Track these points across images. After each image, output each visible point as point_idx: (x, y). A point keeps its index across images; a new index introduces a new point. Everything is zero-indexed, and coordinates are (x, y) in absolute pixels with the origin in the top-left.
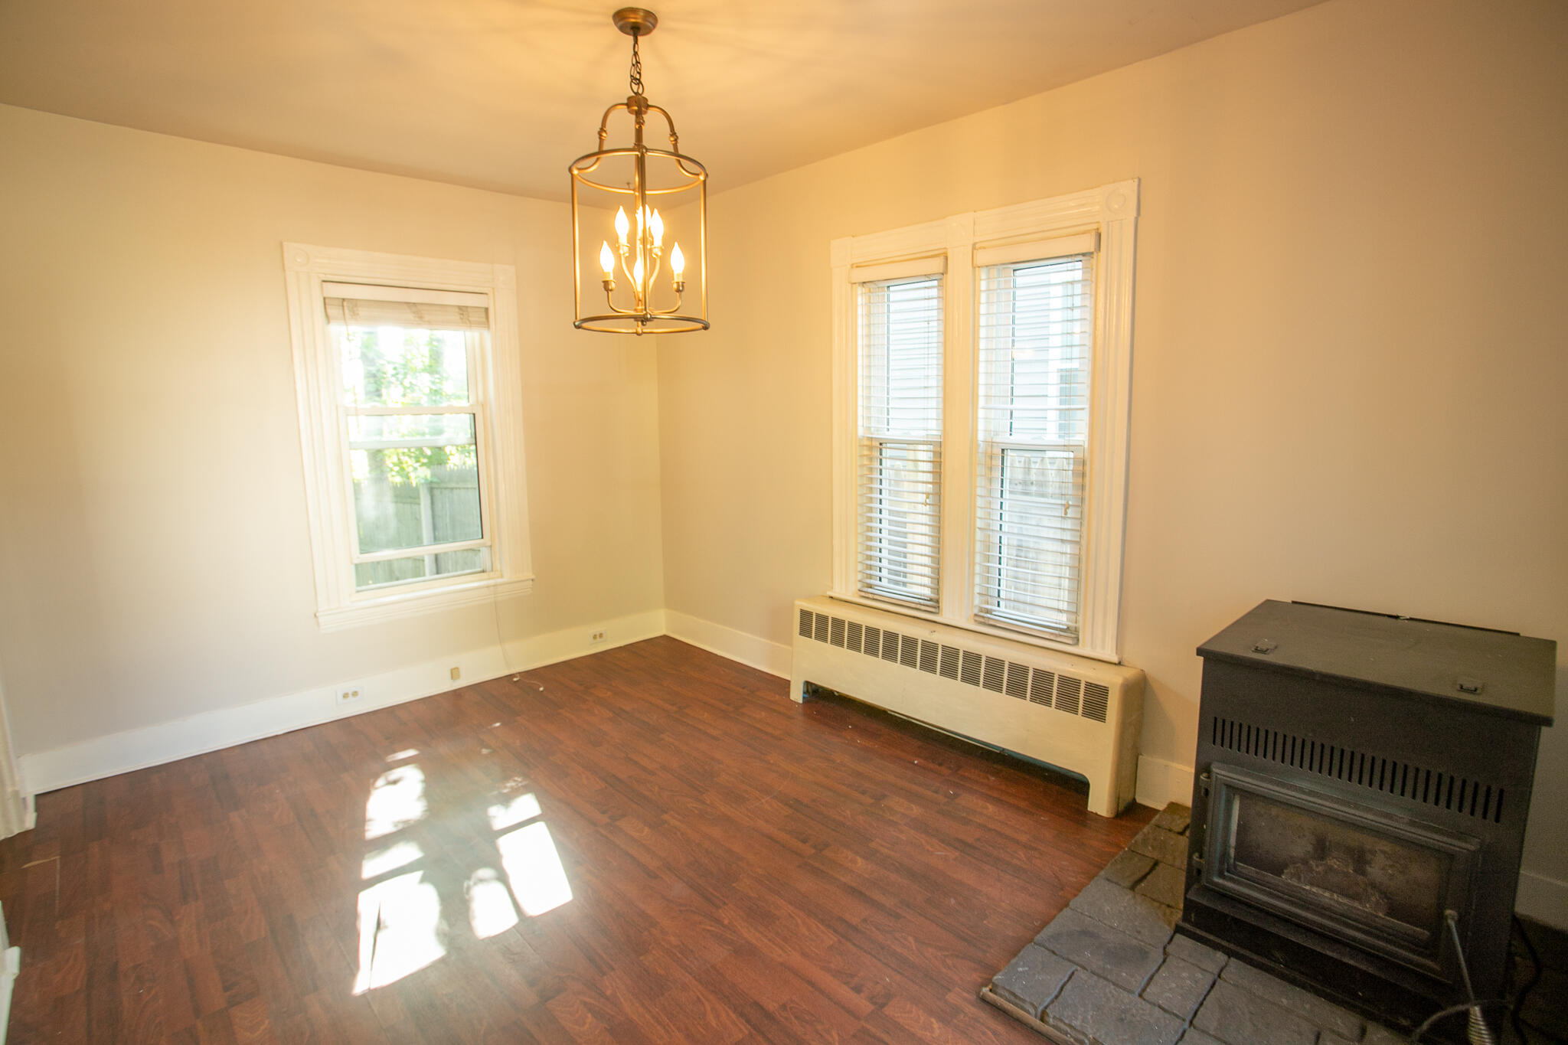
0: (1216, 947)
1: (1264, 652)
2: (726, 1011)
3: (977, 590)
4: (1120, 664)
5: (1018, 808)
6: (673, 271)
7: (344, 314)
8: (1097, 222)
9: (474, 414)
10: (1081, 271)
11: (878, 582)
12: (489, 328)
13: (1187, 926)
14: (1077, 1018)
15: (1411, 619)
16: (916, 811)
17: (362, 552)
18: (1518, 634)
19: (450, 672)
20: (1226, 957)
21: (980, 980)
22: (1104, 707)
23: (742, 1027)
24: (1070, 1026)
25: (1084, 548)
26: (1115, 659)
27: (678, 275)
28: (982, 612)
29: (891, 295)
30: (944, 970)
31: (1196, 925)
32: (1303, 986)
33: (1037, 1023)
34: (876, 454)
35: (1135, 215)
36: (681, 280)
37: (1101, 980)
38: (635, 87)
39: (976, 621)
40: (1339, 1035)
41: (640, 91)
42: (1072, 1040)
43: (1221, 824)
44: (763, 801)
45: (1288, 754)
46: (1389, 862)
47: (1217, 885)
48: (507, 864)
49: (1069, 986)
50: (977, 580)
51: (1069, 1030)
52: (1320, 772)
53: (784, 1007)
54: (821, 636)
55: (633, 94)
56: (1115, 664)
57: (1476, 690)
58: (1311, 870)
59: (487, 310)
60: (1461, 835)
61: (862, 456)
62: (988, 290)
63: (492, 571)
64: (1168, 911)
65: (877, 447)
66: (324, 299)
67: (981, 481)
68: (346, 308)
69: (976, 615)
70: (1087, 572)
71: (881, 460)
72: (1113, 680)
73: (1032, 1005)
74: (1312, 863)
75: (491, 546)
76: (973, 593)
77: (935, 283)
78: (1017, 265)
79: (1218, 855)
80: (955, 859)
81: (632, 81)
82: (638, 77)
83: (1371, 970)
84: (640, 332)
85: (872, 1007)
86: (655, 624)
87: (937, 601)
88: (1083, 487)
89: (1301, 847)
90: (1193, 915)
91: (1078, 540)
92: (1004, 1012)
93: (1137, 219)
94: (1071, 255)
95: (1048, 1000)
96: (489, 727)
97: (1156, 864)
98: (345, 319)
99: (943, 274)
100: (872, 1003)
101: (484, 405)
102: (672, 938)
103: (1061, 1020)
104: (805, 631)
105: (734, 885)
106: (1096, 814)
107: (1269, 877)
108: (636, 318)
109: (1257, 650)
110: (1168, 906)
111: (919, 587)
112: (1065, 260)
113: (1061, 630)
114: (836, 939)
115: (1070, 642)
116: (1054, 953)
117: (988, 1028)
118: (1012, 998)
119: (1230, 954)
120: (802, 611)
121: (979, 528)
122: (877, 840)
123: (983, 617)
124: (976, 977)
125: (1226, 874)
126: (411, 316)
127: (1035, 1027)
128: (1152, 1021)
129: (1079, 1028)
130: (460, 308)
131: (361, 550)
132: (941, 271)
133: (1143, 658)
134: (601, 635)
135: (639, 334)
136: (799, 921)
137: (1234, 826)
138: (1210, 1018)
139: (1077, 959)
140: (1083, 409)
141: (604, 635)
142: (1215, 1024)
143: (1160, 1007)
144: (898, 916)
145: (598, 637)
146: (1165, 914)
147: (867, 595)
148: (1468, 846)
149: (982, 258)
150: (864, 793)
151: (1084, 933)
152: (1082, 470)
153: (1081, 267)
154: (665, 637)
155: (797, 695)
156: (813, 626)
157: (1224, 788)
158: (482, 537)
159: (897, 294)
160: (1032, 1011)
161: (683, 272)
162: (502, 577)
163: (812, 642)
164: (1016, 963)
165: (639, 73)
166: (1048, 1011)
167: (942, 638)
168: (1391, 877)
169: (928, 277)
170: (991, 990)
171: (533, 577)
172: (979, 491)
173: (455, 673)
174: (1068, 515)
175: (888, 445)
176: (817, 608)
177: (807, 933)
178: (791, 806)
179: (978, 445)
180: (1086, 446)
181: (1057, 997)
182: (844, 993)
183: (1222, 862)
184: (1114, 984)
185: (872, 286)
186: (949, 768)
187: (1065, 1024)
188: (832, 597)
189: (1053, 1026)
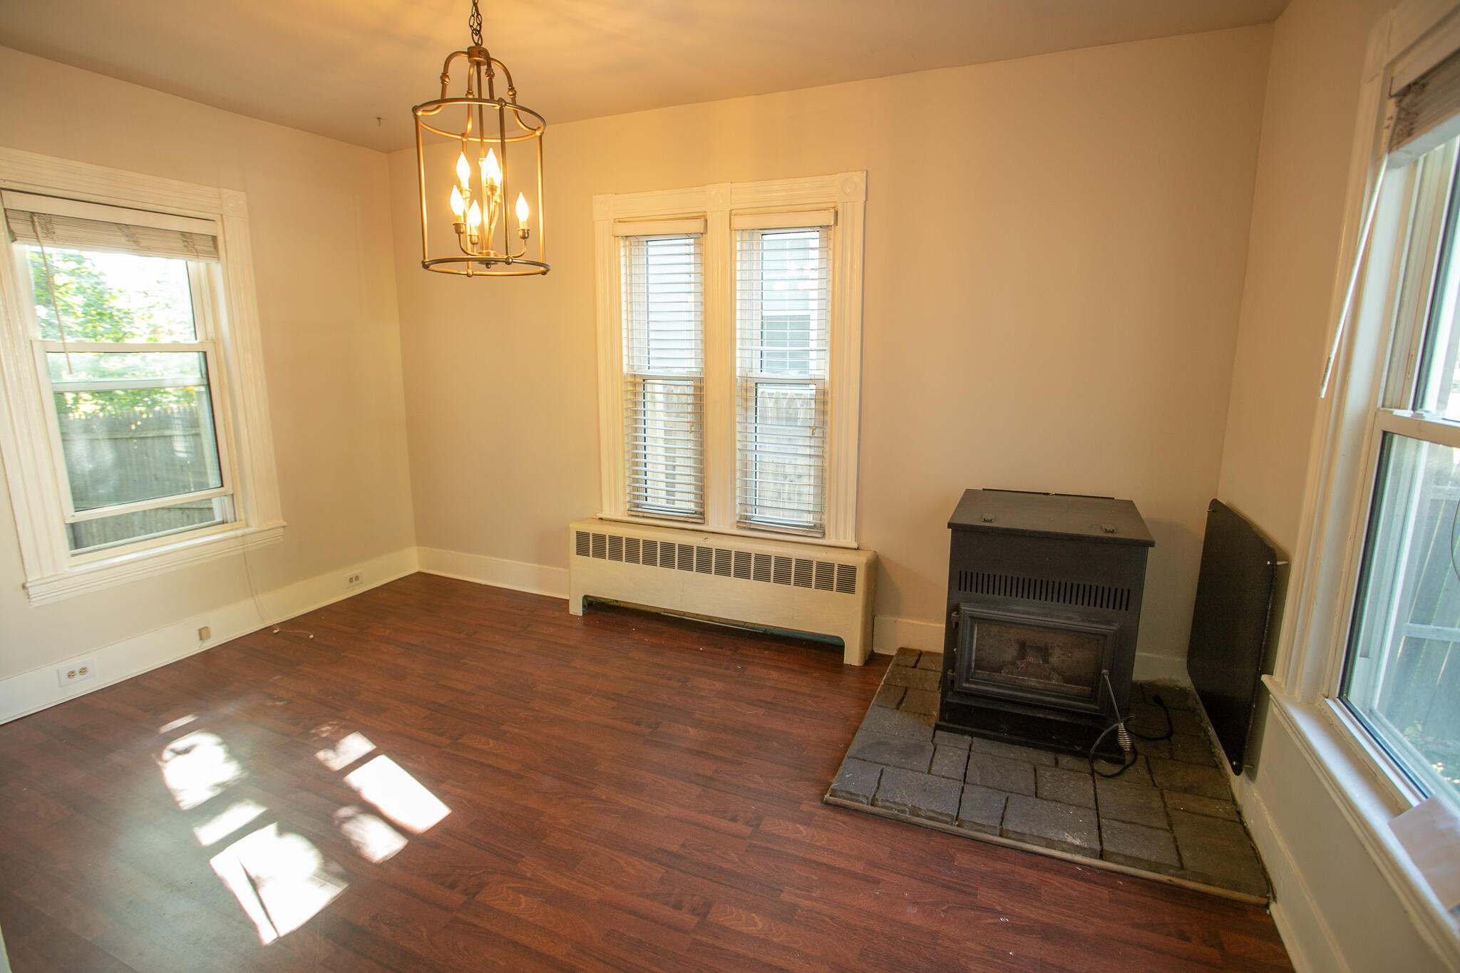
0: (963, 733)
1: (990, 521)
2: (639, 861)
3: (738, 501)
4: (858, 549)
5: (794, 670)
6: (518, 220)
7: (35, 231)
8: (835, 202)
9: (205, 353)
10: (818, 240)
11: (645, 502)
12: (218, 258)
13: (944, 723)
14: (897, 797)
15: (1056, 494)
16: (718, 685)
17: (77, 509)
18: (1113, 498)
19: (197, 632)
20: (970, 738)
21: (819, 792)
22: (853, 582)
23: (658, 869)
24: (895, 803)
25: (827, 460)
26: (855, 546)
27: (523, 223)
28: (741, 519)
29: (650, 249)
30: (791, 791)
31: (948, 721)
32: (1021, 744)
33: (870, 808)
34: (640, 389)
35: (864, 199)
36: (526, 228)
37: (903, 770)
38: (476, 38)
39: (738, 527)
40: (1045, 765)
41: (480, 42)
42: (896, 812)
43: (967, 646)
44: (587, 699)
45: (1008, 590)
46: (1062, 652)
47: (965, 688)
48: (369, 795)
49: (883, 779)
50: (738, 493)
51: (894, 806)
52: (1028, 598)
53: (683, 846)
54: (599, 553)
55: (474, 45)
56: (855, 549)
57: (1113, 531)
58: (1018, 668)
59: (214, 238)
60: (1108, 622)
61: (627, 391)
62: (742, 250)
63: (236, 521)
64: (926, 718)
65: (639, 383)
66: (5, 210)
67: (739, 410)
68: (37, 224)
69: (738, 522)
70: (830, 478)
71: (644, 394)
72: (859, 561)
73: (865, 796)
74: (1019, 662)
75: (233, 495)
76: (735, 503)
77: (692, 241)
78: (764, 230)
79: (965, 668)
80: (763, 715)
81: (473, 33)
82: (478, 29)
83: (1063, 719)
84: (471, 273)
85: (751, 829)
86: (410, 561)
87: (702, 514)
88: (824, 413)
89: (1011, 653)
90: (947, 715)
91: (821, 454)
92: (845, 808)
93: (865, 202)
94: (814, 227)
95: (873, 791)
96: (271, 681)
97: (906, 690)
98: (39, 241)
99: (702, 234)
100: (749, 825)
101: (216, 342)
102: (563, 821)
103: (887, 801)
104: (582, 550)
105: (596, 768)
106: (850, 665)
107: (996, 676)
108: (481, 261)
109: (985, 521)
110: (925, 715)
111: (685, 503)
112: (809, 230)
113: (811, 527)
114: (700, 790)
115: (819, 536)
116: (864, 760)
117: (839, 821)
118: (849, 796)
119: (972, 735)
120: (578, 533)
121: (739, 449)
122: (697, 712)
123: (746, 523)
124: (814, 791)
125: (971, 679)
126: (123, 240)
127: (869, 811)
128: (942, 786)
129: (900, 802)
130: (183, 234)
131: (75, 508)
132: (702, 232)
133: (877, 541)
134: (357, 578)
135: (468, 275)
136: (665, 783)
137: (974, 646)
138: (974, 775)
139: (881, 761)
140: (825, 350)
141: (360, 578)
142: (979, 779)
143: (943, 777)
144: (740, 763)
145: (354, 579)
146: (924, 720)
147: (637, 514)
148: (1114, 628)
149: (739, 222)
150: (669, 679)
151: (879, 743)
152: (822, 399)
153: (818, 237)
154: (419, 573)
155: (576, 609)
156: (589, 545)
157: (969, 619)
158: (222, 486)
159: (655, 249)
160: (865, 801)
161: (528, 220)
162: (248, 526)
163: (591, 560)
164: (843, 773)
165: (480, 25)
166: (876, 797)
167: (714, 543)
168: (1063, 661)
169: (688, 236)
170: (830, 795)
171: (285, 524)
172: (738, 419)
173: (203, 634)
174: (816, 435)
175: (648, 381)
176: (594, 529)
177: (675, 790)
178: (613, 700)
179: (736, 380)
180: (827, 379)
181: (878, 788)
182: (724, 824)
183: (968, 672)
184: (911, 770)
185: (633, 240)
186: (730, 650)
187: (890, 802)
188: (601, 519)
189: (882, 807)
